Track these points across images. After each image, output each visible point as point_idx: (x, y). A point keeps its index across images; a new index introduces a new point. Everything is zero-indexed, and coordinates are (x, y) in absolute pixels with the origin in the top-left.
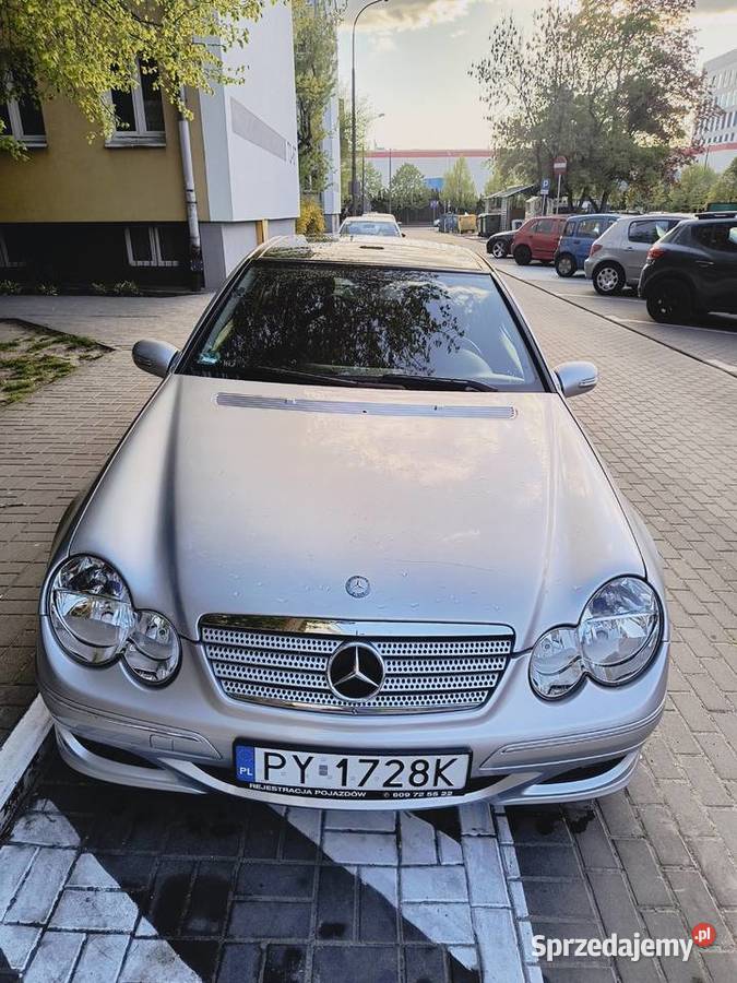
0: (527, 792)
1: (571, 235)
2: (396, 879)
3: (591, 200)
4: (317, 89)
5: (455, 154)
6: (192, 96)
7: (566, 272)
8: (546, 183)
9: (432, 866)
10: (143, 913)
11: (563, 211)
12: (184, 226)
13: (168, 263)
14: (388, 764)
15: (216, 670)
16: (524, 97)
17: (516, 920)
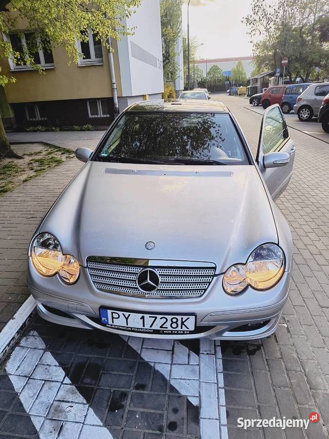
0: (224, 335)
1: (289, 94)
2: (169, 369)
3: (301, 77)
4: (172, 34)
5: (236, 59)
6: (114, 42)
7: (286, 111)
8: (278, 70)
9: (185, 364)
10: (67, 375)
11: (286, 83)
12: (111, 99)
13: (105, 116)
14: (161, 318)
15: (93, 279)
16: (267, 30)
17: (218, 388)
